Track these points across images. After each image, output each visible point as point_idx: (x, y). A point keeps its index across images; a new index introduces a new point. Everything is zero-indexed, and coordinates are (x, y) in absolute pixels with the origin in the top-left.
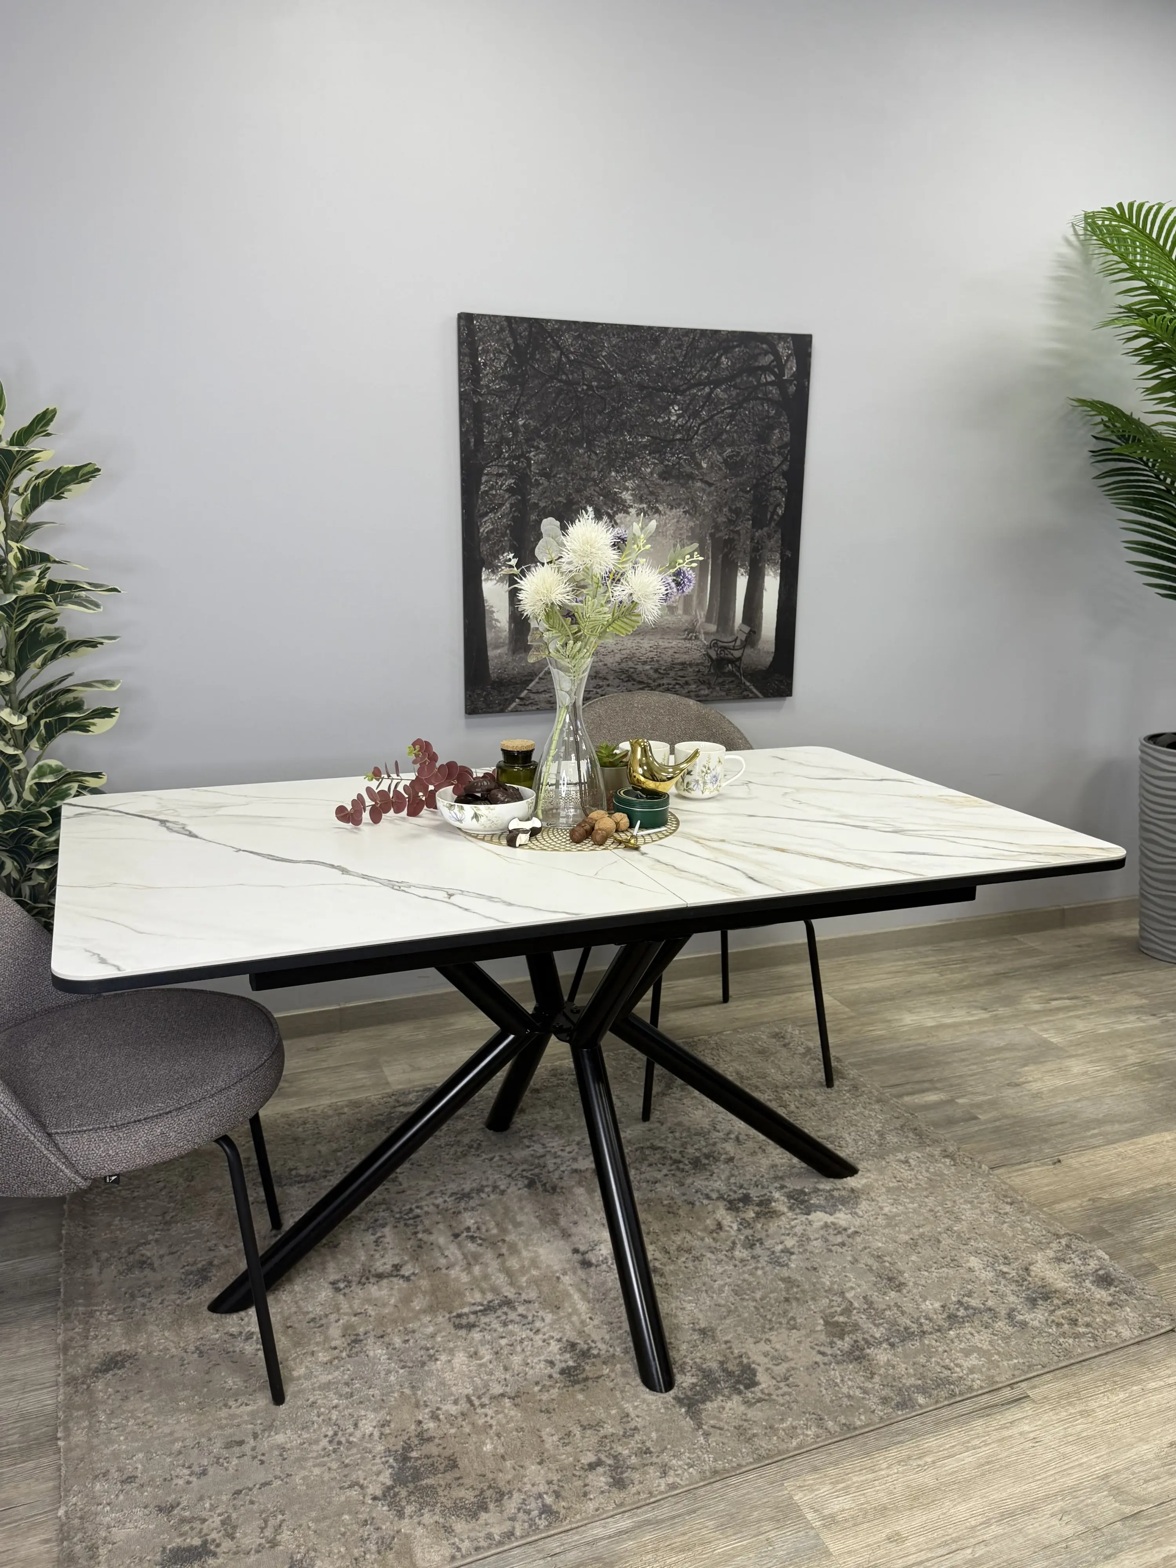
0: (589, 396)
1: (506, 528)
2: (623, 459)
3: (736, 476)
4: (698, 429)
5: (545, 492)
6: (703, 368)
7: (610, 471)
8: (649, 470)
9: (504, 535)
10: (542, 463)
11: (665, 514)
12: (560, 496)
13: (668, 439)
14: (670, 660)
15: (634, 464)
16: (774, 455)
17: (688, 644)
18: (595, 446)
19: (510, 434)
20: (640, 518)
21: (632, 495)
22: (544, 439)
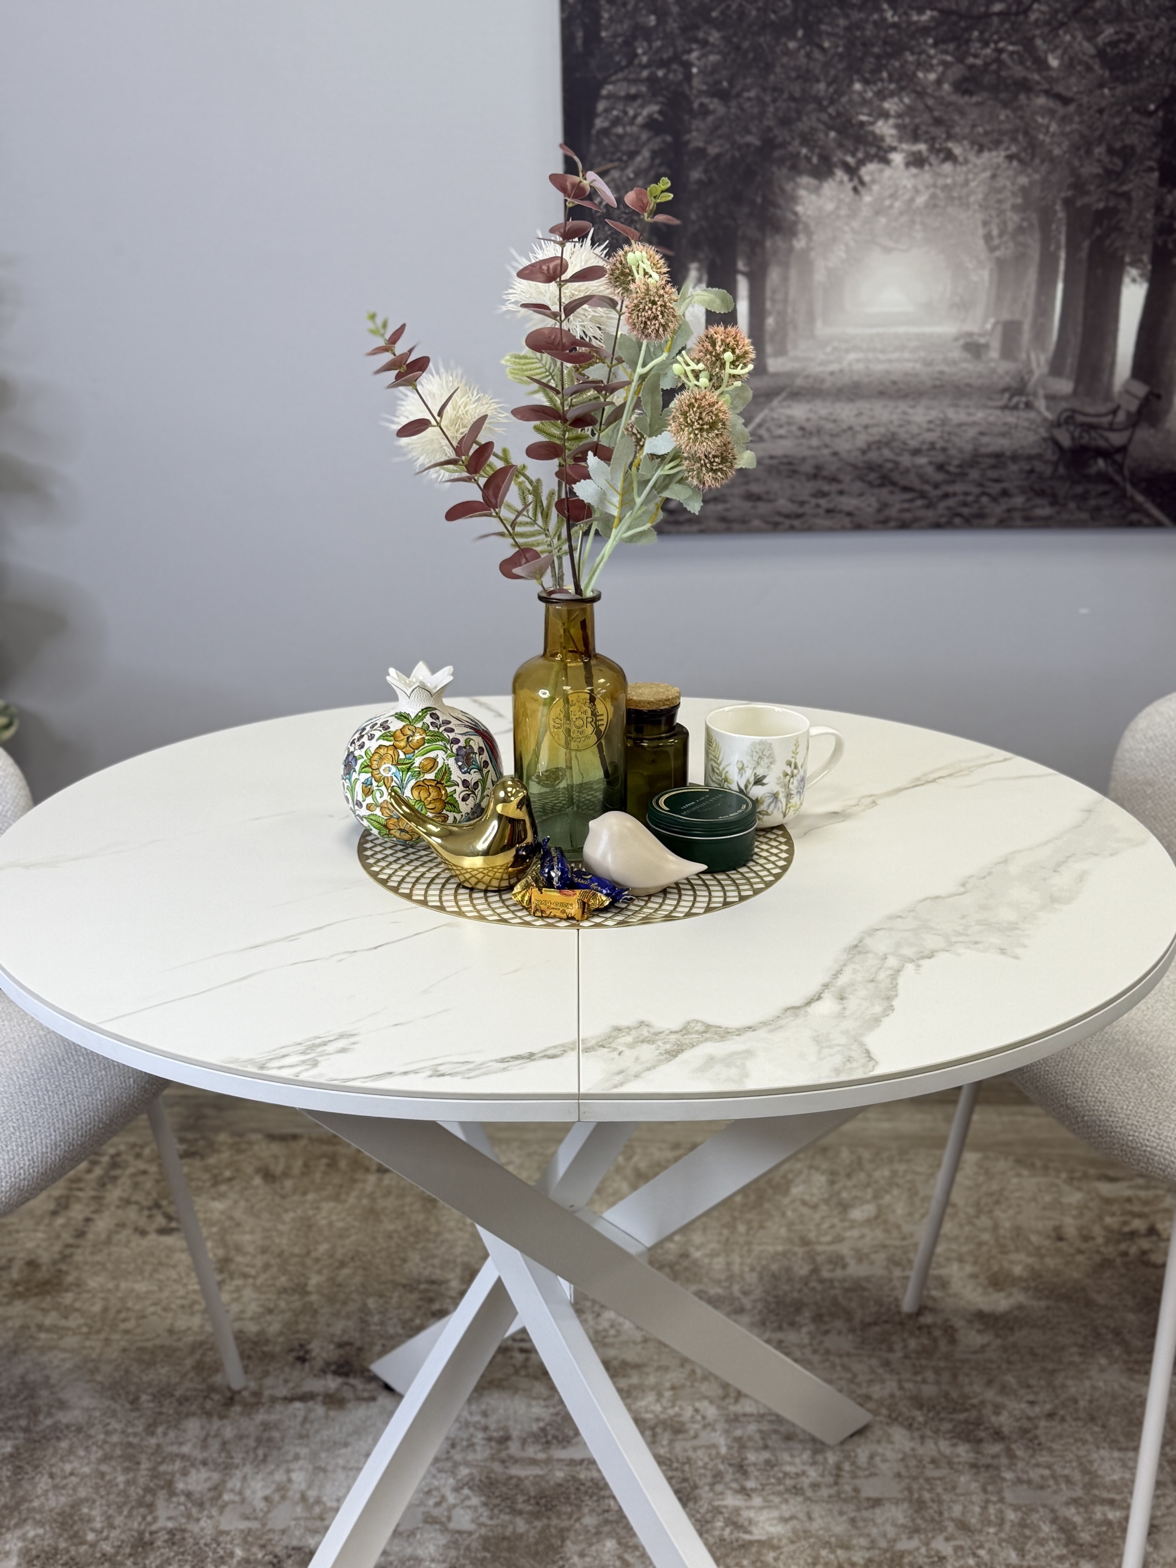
2: (878, 57)
3: (1125, 82)
5: (717, 128)
7: (852, 82)
8: (932, 77)
10: (712, 73)
11: (966, 161)
12: (748, 132)
14: (969, 447)
15: (902, 66)
17: (1010, 418)
18: (820, 34)
19: (652, 20)
20: (914, 170)
21: (897, 126)
22: (719, 25)
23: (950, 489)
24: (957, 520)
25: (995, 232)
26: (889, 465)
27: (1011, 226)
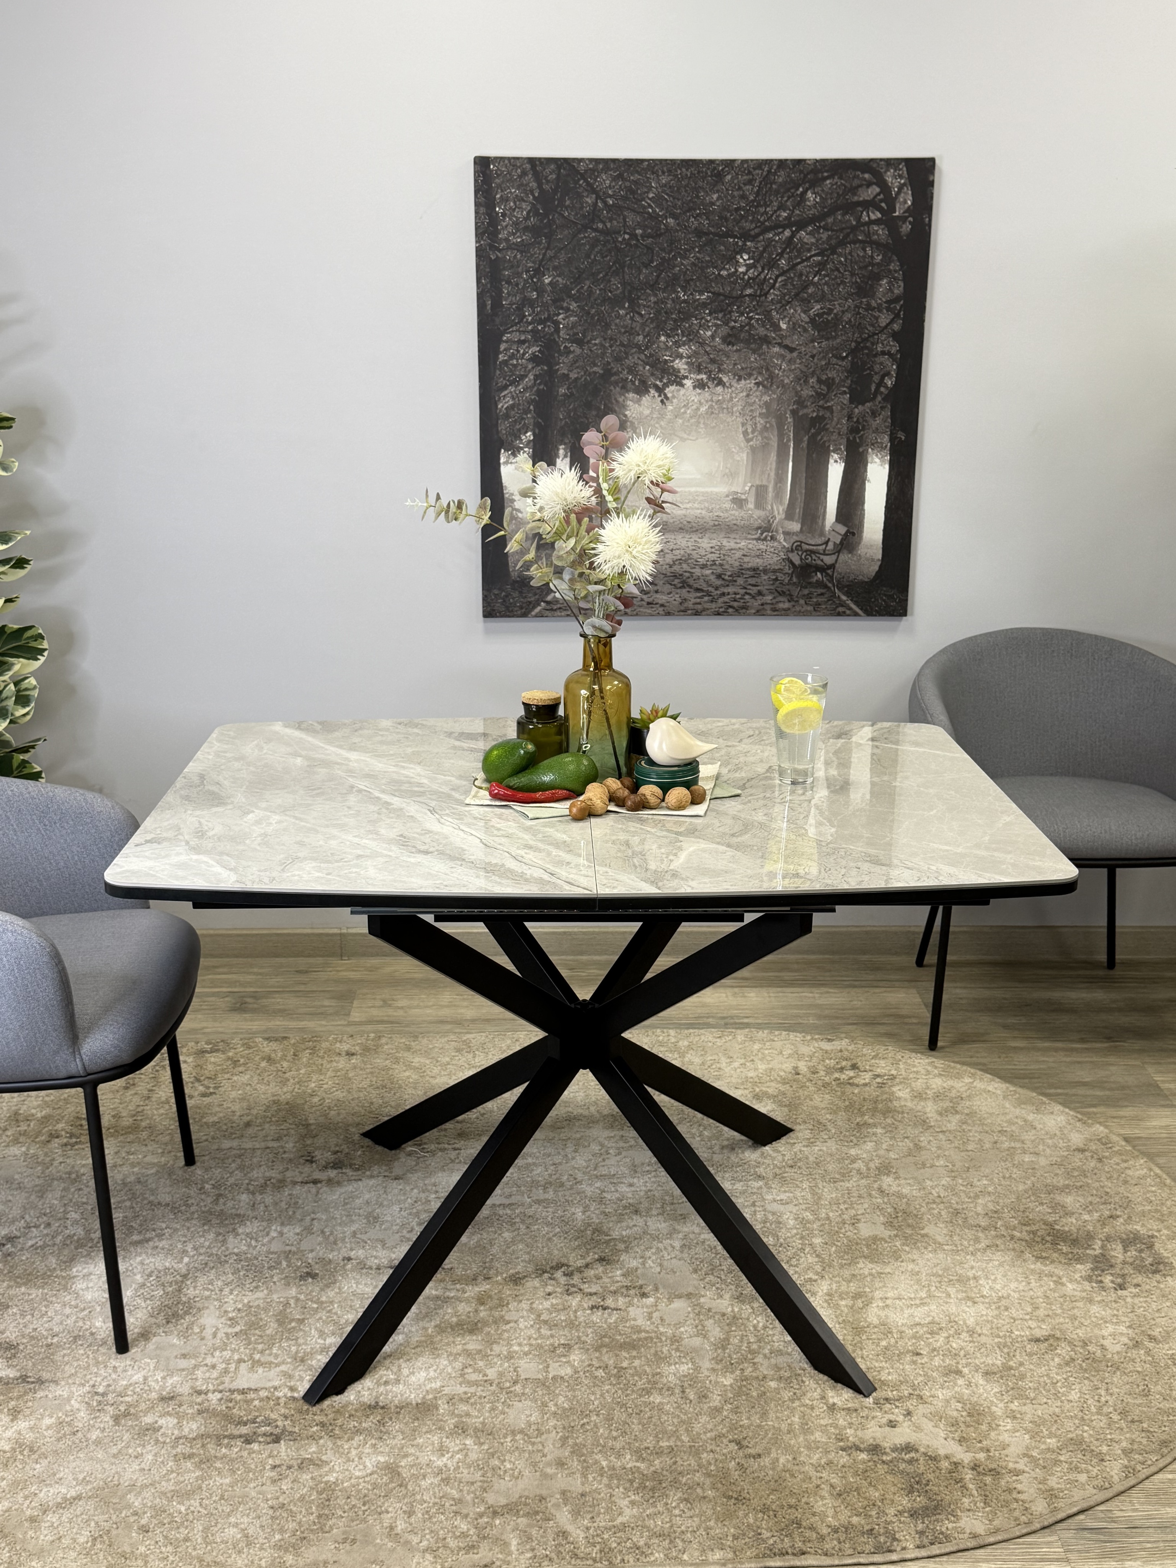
0: (631, 246)
1: (529, 403)
2: (675, 321)
3: (827, 339)
4: (775, 281)
5: (575, 362)
6: (782, 207)
7: (659, 335)
8: (709, 333)
9: (527, 411)
10: (572, 328)
11: (731, 386)
12: (595, 365)
13: (734, 294)
14: (737, 564)
15: (690, 326)
16: (880, 311)
17: (762, 546)
18: (639, 306)
19: (534, 295)
20: (698, 391)
21: (687, 363)
22: (576, 299)
23: (726, 590)
24: (730, 610)
25: (750, 430)
26: (687, 575)
27: (759, 426)
